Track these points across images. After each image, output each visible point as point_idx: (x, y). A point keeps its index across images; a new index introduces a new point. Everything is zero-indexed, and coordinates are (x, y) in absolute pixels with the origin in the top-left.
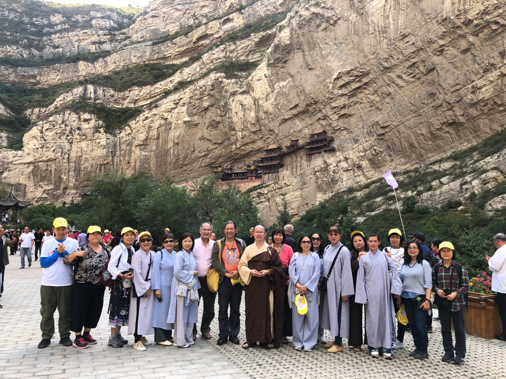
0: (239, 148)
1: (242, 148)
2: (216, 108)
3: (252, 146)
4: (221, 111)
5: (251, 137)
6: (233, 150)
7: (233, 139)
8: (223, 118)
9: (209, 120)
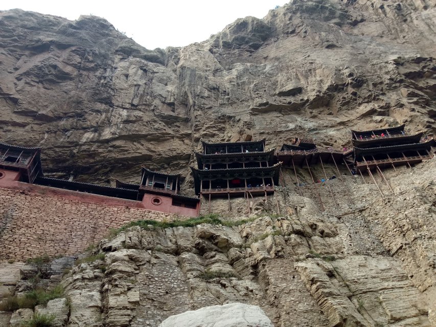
0: (107, 141)
1: (118, 143)
2: (73, 51)
3: (150, 146)
4: (86, 58)
5: (156, 126)
6: (84, 140)
7: (92, 119)
8: (85, 73)
9: (39, 64)
